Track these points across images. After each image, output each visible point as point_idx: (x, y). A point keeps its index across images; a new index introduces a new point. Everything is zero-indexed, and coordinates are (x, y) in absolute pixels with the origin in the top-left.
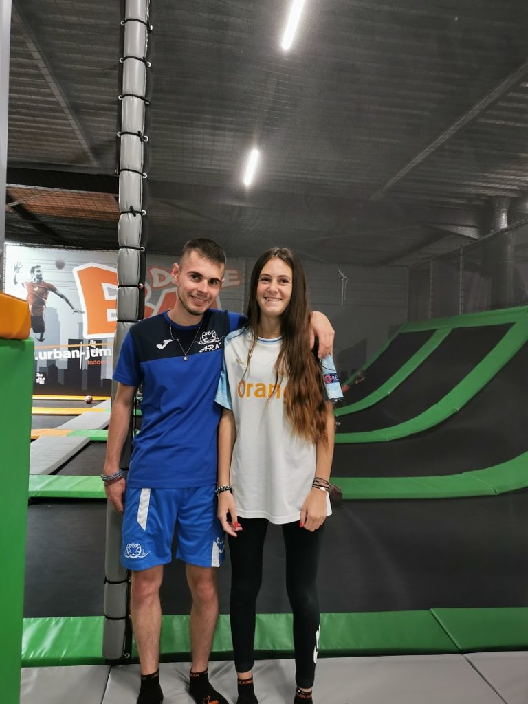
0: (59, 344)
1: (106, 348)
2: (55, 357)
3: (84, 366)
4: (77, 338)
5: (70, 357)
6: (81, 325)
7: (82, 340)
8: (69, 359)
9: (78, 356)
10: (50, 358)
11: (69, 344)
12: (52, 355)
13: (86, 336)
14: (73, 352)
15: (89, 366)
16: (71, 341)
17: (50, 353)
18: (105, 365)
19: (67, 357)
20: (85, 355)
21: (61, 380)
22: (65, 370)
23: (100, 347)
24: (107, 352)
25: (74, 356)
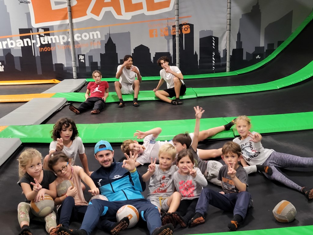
0: (11, 34)
1: (53, 35)
2: (10, 46)
3: (37, 53)
4: (27, 28)
5: (23, 45)
6: (28, 15)
7: (31, 29)
8: (22, 47)
9: (30, 44)
10: (5, 47)
11: (20, 33)
12: (7, 45)
13: (35, 25)
14: (25, 40)
15: (41, 53)
16: (22, 31)
17: (4, 43)
18: (55, 51)
19: (20, 46)
20: (37, 42)
21: (18, 67)
22: (20, 57)
23: (48, 35)
24: (55, 38)
25: (26, 45)
